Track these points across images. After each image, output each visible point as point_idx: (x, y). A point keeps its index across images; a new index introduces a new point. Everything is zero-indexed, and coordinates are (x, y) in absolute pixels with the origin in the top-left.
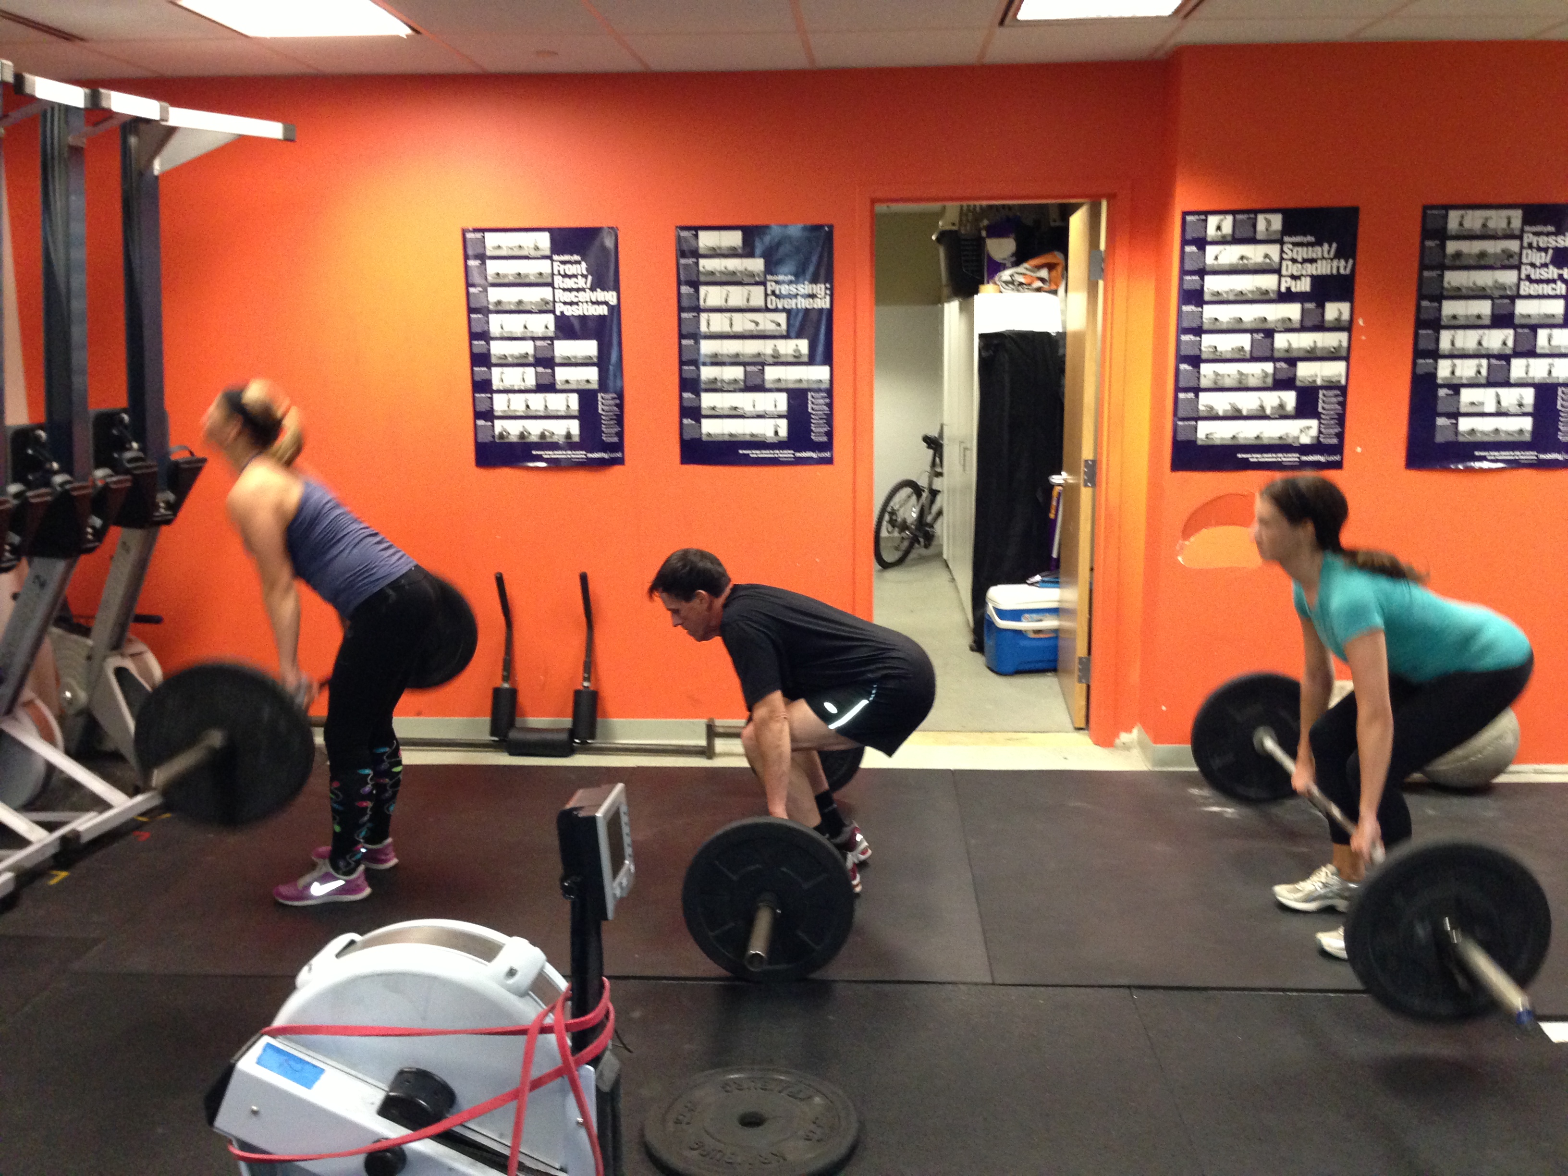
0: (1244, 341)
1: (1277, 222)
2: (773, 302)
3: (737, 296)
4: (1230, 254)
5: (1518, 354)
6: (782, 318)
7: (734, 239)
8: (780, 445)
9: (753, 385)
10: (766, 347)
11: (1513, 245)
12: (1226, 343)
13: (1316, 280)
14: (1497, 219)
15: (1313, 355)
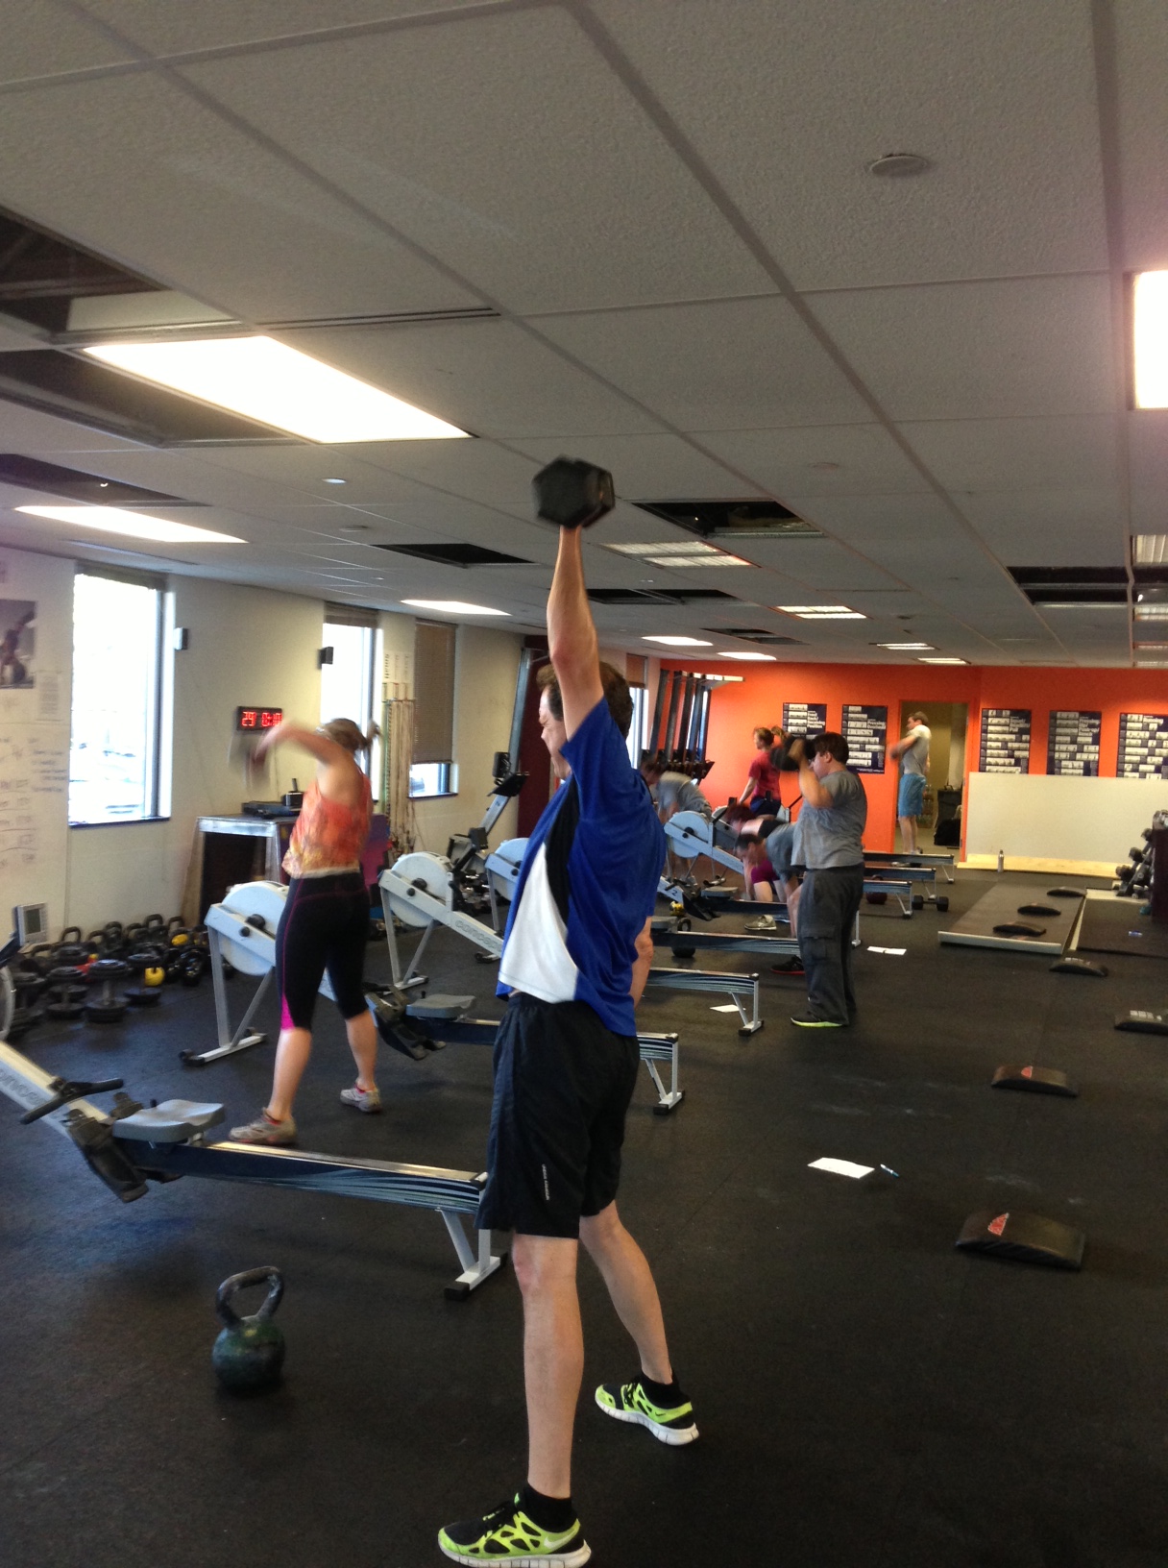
0: (999, 744)
1: (1008, 712)
2: (869, 727)
3: (859, 724)
4: (995, 721)
5: (1078, 752)
6: (872, 731)
7: (859, 709)
8: (869, 768)
9: (863, 750)
10: (867, 739)
11: (1077, 722)
12: (994, 744)
13: (1020, 729)
14: (1072, 715)
15: (1019, 749)
